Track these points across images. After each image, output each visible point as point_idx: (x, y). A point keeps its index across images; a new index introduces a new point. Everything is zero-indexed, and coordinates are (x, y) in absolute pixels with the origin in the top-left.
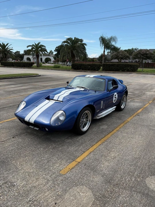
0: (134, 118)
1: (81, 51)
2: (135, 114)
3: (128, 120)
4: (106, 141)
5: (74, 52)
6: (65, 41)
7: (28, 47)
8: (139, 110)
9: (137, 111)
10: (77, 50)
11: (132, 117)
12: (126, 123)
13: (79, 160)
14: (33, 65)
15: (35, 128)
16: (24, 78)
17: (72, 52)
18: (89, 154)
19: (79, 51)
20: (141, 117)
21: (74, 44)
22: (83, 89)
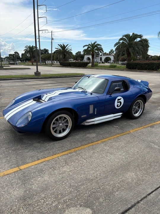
0: (143, 130)
3: (132, 131)
4: (75, 151)
5: (130, 50)
6: (121, 38)
7: (84, 47)
10: (133, 47)
11: (141, 128)
13: (22, 167)
14: (88, 65)
19: (136, 48)
21: (131, 41)
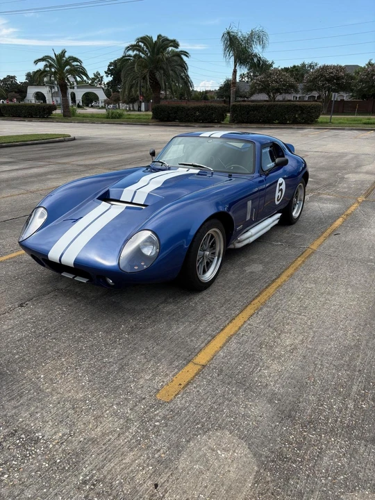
0: (327, 242)
1: (175, 72)
2: (329, 231)
3: (314, 247)
4: (264, 304)
5: (158, 76)
6: (132, 46)
7: (36, 62)
8: (335, 221)
9: (333, 223)
10: (164, 70)
11: (322, 239)
12: (310, 256)
13: (202, 358)
14: (54, 112)
15: (78, 279)
16: (35, 146)
17: (153, 77)
18: (227, 341)
19: (171, 72)
20: (343, 239)
21: (158, 54)
22: (197, 171)
